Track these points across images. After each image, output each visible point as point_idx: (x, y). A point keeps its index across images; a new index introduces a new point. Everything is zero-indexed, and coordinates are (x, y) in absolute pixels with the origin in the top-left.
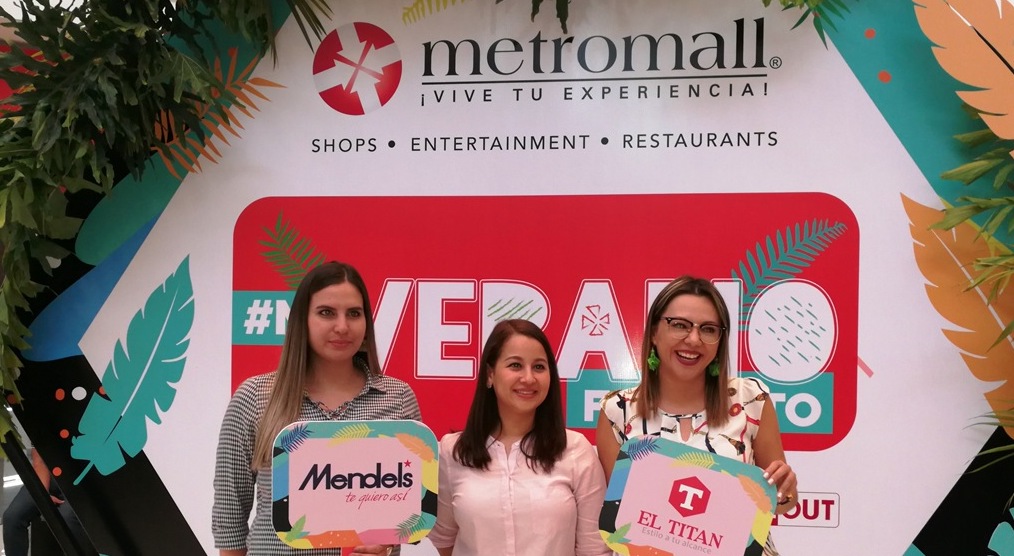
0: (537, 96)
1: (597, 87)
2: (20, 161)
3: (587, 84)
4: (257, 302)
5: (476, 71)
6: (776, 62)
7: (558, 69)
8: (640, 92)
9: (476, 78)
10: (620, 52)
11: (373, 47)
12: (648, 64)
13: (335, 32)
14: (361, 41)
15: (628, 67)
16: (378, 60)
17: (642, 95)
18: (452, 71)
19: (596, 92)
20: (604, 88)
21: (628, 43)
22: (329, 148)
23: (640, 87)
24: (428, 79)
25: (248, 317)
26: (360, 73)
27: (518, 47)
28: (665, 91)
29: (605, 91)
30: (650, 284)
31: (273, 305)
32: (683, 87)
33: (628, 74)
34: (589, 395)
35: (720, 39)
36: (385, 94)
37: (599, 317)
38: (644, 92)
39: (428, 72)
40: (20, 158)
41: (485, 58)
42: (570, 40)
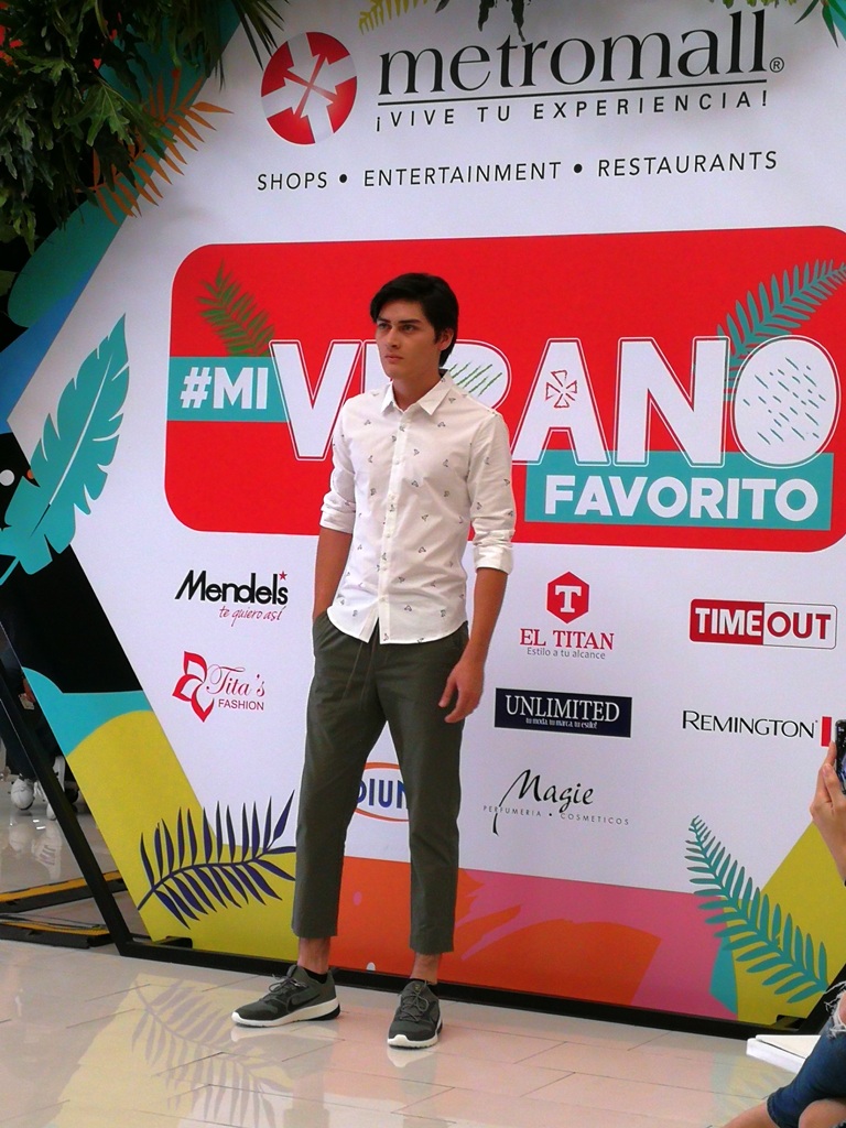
0: (503, 116)
1: (572, 101)
3: (560, 100)
4: (195, 370)
5: (438, 87)
6: (778, 64)
7: (528, 81)
8: (620, 106)
10: (598, 58)
11: (326, 60)
12: (630, 72)
13: (286, 46)
14: (314, 54)
15: (607, 76)
16: (331, 77)
17: (622, 109)
18: (411, 88)
19: (570, 109)
20: (579, 103)
21: (609, 46)
22: (277, 185)
23: (620, 101)
24: (386, 99)
25: (185, 388)
26: (312, 91)
27: (485, 57)
28: (649, 105)
29: (581, 106)
30: (624, 343)
31: (212, 373)
32: (669, 97)
33: (608, 85)
34: (553, 481)
35: (713, 38)
36: (338, 119)
37: (565, 386)
38: (625, 106)
39: (385, 90)
41: (448, 70)
42: (543, 45)
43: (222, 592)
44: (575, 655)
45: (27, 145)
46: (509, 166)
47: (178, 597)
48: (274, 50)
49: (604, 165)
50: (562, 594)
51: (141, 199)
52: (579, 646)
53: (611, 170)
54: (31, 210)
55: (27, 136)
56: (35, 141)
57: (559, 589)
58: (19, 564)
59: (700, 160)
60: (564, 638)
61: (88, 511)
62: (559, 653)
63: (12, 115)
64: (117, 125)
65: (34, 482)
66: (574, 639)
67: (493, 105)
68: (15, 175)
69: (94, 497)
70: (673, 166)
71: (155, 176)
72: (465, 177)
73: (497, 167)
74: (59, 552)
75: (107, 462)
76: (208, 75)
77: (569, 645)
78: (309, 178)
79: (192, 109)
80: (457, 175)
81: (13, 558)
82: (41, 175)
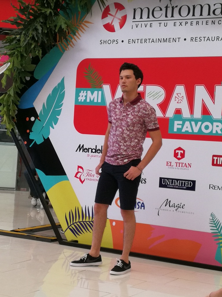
0: (166, 25)
1: (184, 22)
2: (17, 49)
3: (181, 21)
4: (82, 92)
5: (148, 17)
7: (172, 16)
8: (197, 23)
9: (148, 20)
10: (191, 10)
11: (119, 10)
12: (200, 14)
13: (108, 6)
14: (116, 8)
15: (193, 15)
16: (120, 14)
17: (197, 24)
18: (141, 18)
19: (183, 24)
20: (186, 22)
21: (194, 7)
22: (105, 43)
23: (197, 22)
25: (79, 96)
26: (115, 18)
27: (161, 10)
28: (204, 23)
29: (186, 23)
30: (196, 86)
31: (87, 93)
32: (210, 21)
33: (194, 17)
34: (176, 123)
36: (121, 26)
37: (180, 97)
38: (198, 23)
39: (134, 18)
40: (17, 48)
41: (151, 13)
42: (177, 7)
43: (88, 150)
44: (181, 169)
45: (40, 31)
46: (167, 39)
47: (76, 151)
48: (105, 7)
49: (192, 38)
50: (178, 153)
51: (69, 46)
52: (182, 166)
53: (194, 40)
54: (41, 48)
55: (40, 29)
56: (42, 30)
57: (177, 151)
58: (35, 142)
59: (218, 38)
60: (178, 164)
61: (53, 128)
62: (177, 168)
63: (36, 23)
64: (64, 26)
65: (39, 120)
66: (181, 165)
67: (163, 22)
68: (37, 39)
69: (55, 125)
70: (211, 39)
71: (73, 40)
72: (155, 41)
73: (164, 39)
74: (46, 138)
75: (59, 115)
76: (88, 13)
77: (179, 166)
78: (114, 41)
79: (83, 22)
80: (153, 41)
81: (34, 140)
82: (44, 39)
